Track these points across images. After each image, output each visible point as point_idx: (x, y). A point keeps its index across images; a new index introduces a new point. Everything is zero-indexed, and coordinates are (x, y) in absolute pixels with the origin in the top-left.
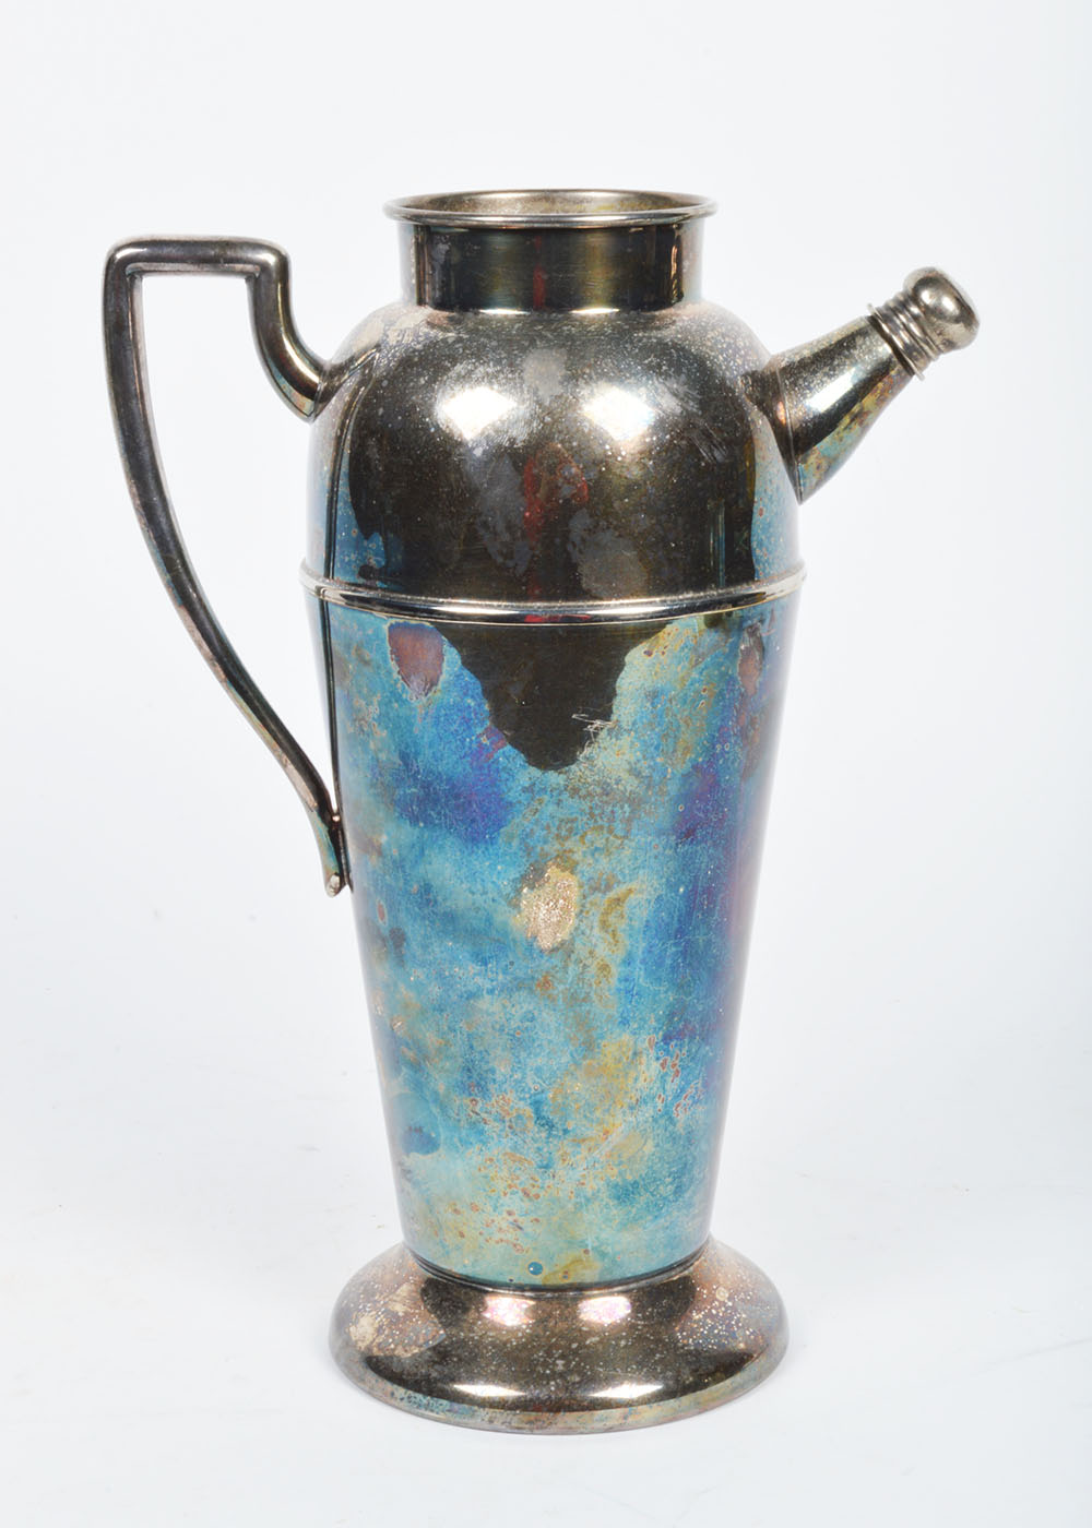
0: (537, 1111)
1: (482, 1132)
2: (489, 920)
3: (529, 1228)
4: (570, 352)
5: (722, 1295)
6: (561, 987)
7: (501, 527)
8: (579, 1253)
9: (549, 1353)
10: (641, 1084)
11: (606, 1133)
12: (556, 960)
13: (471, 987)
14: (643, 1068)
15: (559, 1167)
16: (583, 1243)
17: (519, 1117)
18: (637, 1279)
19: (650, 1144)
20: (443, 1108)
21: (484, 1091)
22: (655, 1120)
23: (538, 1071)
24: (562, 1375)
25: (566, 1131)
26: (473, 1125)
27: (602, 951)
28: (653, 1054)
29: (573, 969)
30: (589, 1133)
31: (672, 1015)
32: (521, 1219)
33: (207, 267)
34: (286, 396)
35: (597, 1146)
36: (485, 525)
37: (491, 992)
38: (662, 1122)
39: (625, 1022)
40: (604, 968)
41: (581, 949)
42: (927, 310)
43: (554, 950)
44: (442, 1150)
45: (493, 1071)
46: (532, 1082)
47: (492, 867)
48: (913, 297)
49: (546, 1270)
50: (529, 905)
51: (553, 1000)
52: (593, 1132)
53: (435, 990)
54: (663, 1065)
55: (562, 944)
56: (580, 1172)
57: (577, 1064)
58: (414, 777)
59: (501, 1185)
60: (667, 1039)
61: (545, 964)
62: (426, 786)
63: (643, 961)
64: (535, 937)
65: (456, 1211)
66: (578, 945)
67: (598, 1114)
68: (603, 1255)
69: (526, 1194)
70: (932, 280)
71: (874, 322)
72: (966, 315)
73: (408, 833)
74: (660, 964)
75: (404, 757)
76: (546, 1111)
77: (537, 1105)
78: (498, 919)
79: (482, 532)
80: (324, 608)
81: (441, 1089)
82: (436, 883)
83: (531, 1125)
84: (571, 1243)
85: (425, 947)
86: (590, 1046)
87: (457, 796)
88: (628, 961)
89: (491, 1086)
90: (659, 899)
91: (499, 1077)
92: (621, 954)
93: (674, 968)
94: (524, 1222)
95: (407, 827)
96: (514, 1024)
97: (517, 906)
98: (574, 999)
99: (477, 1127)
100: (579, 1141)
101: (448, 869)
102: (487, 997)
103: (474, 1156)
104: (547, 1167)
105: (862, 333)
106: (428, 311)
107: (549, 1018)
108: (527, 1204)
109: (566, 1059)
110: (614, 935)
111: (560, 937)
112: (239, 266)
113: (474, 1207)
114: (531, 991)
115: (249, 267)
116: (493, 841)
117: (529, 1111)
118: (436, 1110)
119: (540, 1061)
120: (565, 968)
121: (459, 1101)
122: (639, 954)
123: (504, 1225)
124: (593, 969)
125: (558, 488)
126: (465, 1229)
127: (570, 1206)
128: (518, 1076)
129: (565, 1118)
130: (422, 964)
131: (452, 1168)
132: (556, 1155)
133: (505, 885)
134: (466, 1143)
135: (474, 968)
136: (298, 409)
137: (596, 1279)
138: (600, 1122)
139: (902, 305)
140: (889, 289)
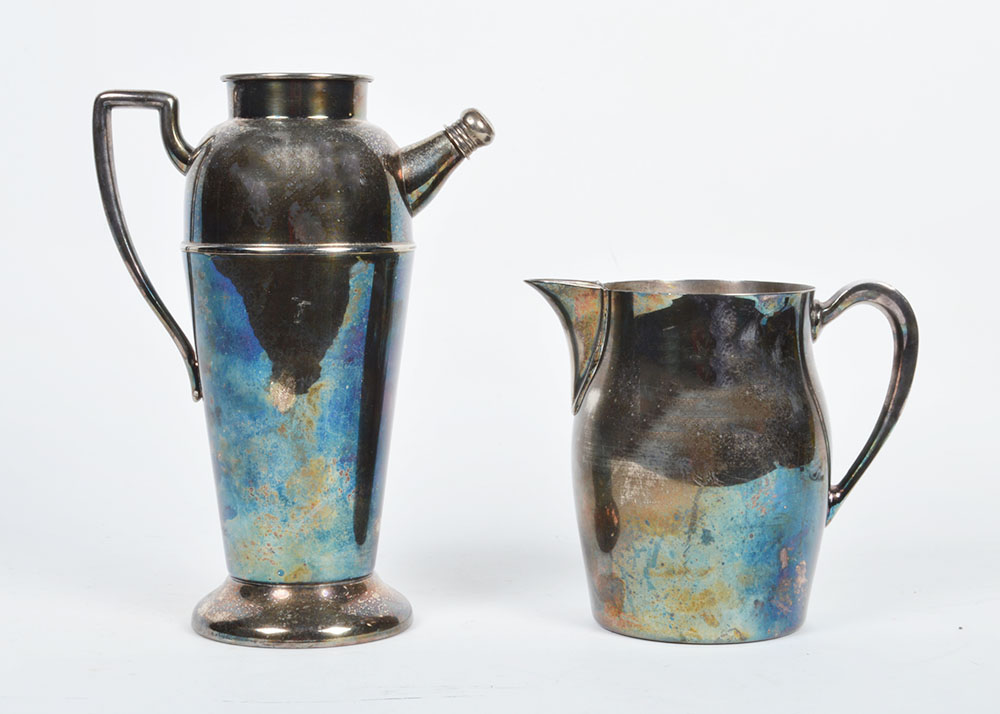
0: (280, 493)
1: (255, 504)
2: (256, 399)
3: (277, 552)
4: (293, 133)
5: (376, 596)
6: (289, 431)
7: (259, 209)
8: (301, 565)
9: (285, 612)
10: (329, 481)
11: (313, 505)
12: (287, 418)
13: (249, 432)
14: (330, 474)
15: (290, 520)
16: (303, 561)
17: (272, 496)
18: (332, 582)
19: (335, 513)
20: (238, 494)
21: (256, 485)
22: (338, 501)
23: (280, 472)
24: (289, 621)
25: (293, 503)
26: (251, 501)
27: (308, 413)
28: (335, 467)
29: (295, 422)
30: (304, 504)
31: (344, 449)
32: (274, 548)
33: (140, 103)
34: (175, 163)
35: (308, 511)
36: (252, 209)
37: (257, 434)
38: (341, 502)
39: (320, 450)
40: (310, 422)
41: (298, 412)
42: (469, 127)
43: (286, 413)
44: (238, 515)
45: (259, 473)
46: (277, 478)
47: (257, 372)
48: (464, 120)
49: (286, 574)
50: (274, 391)
51: (286, 437)
52: (307, 504)
53: (233, 435)
54: (341, 474)
55: (290, 409)
56: (300, 524)
57: (298, 470)
58: (223, 331)
59: (264, 531)
60: (342, 461)
61: (282, 419)
62: (228, 335)
63: (329, 420)
64: (277, 406)
65: (245, 546)
66: (297, 410)
67: (309, 495)
68: (313, 567)
69: (276, 535)
70: (473, 113)
71: (446, 133)
72: (489, 130)
73: (221, 358)
74: (337, 423)
75: (218, 322)
76: (284, 493)
77: (280, 490)
78: (260, 397)
79: (251, 212)
80: (188, 255)
81: (237, 484)
82: (233, 382)
83: (277, 500)
84: (297, 560)
85: (229, 414)
86: (304, 461)
87: (241, 338)
88: (322, 420)
89: (259, 481)
90: (336, 390)
91: (262, 476)
92: (318, 416)
93: (345, 426)
94: (275, 549)
95: (220, 356)
96: (269, 449)
97: (268, 391)
98: (296, 437)
99: (253, 503)
100: (300, 508)
101: (238, 374)
102: (256, 436)
103: (252, 517)
104: (285, 521)
105: (440, 137)
106: (237, 119)
107: (284, 446)
108: (276, 540)
109: (293, 467)
110: (314, 406)
111: (288, 406)
112: (154, 103)
113: (253, 543)
114: (276, 432)
115: (158, 103)
116: (257, 359)
117: (276, 493)
118: (235, 495)
119: (280, 468)
120: (291, 421)
121: (245, 489)
122: (327, 416)
123: (266, 551)
124: (305, 423)
125: (285, 191)
126: (249, 555)
127: (296, 541)
128: (271, 475)
129: (293, 497)
130: (228, 423)
131: (243, 523)
132: (289, 516)
133: (263, 381)
134: (248, 510)
135: (250, 422)
136: (180, 169)
137: (309, 581)
138: (310, 499)
139: (459, 125)
140: (454, 118)
